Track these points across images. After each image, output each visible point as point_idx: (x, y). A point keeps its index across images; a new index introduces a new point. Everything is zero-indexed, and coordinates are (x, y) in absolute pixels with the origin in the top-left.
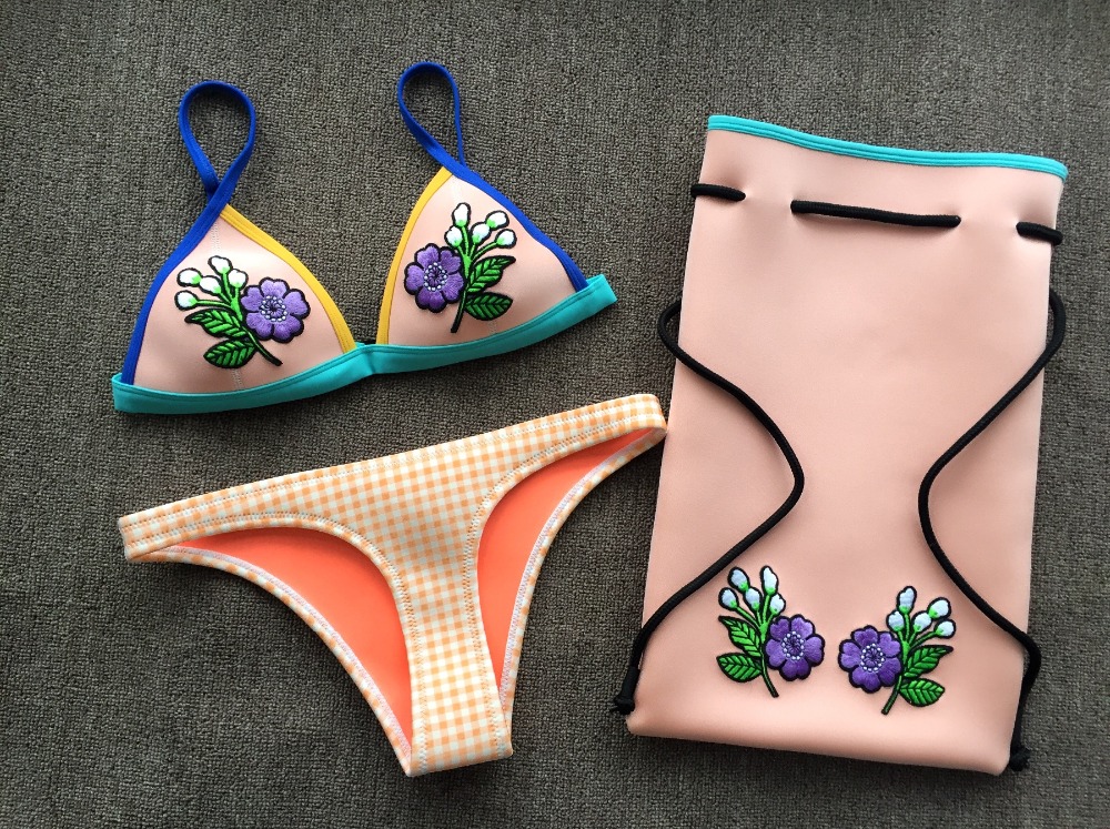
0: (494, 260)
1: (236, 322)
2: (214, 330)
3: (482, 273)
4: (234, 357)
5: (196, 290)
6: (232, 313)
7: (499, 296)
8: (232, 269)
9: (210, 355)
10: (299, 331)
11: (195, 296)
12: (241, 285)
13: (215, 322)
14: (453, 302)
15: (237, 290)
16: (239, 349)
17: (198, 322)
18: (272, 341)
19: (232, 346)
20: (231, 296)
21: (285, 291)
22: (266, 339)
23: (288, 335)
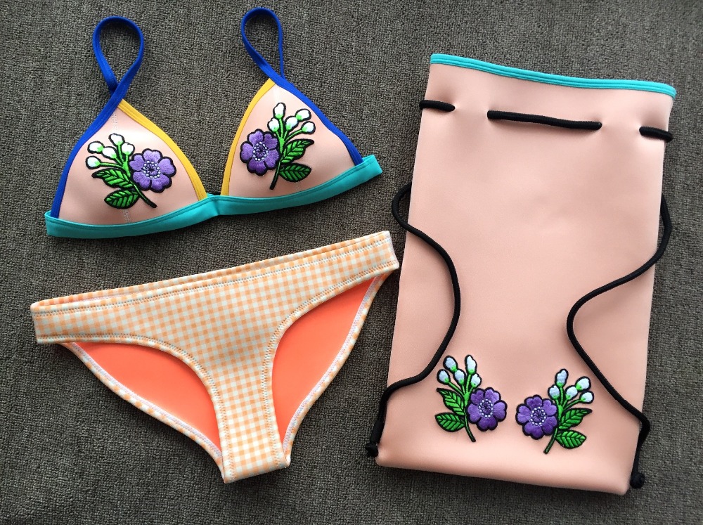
0: (300, 142)
1: (126, 177)
2: (111, 183)
3: (291, 150)
4: (124, 201)
5: (100, 156)
6: (124, 172)
7: (303, 166)
8: (124, 142)
9: (108, 199)
10: (169, 185)
11: (99, 160)
12: (130, 153)
13: (112, 177)
14: (272, 169)
15: (127, 157)
16: (128, 196)
17: (100, 177)
18: (150, 191)
19: (123, 194)
20: (123, 160)
21: (159, 158)
22: (146, 189)
23: (161, 188)
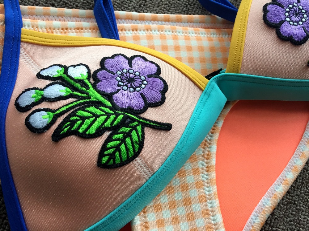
1: (107, 110)
2: (92, 130)
4: (129, 146)
5: (45, 105)
6: (98, 104)
8: (66, 69)
9: (105, 159)
11: (47, 110)
12: (85, 75)
13: (88, 122)
15: (87, 81)
16: (129, 135)
17: (70, 133)
18: (150, 110)
19: (120, 136)
20: (84, 89)
21: (127, 62)
22: (144, 110)
23: (160, 96)
